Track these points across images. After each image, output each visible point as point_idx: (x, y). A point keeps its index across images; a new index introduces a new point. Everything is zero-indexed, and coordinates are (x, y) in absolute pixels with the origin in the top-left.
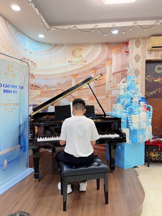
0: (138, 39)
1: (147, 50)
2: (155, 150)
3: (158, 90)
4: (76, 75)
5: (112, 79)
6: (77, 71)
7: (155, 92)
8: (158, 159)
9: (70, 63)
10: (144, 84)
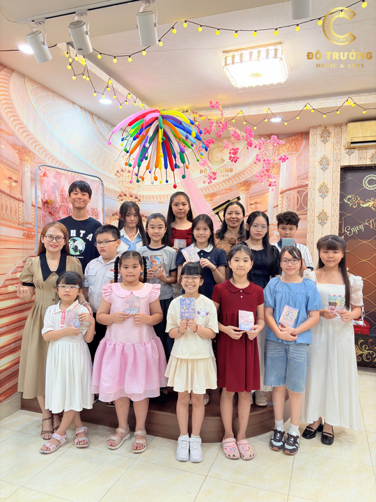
0: (326, 128)
1: (342, 147)
2: (362, 341)
3: (370, 224)
4: (213, 195)
5: (280, 203)
6: (214, 188)
7: (362, 227)
8: (368, 359)
9: (203, 174)
10: (338, 212)
